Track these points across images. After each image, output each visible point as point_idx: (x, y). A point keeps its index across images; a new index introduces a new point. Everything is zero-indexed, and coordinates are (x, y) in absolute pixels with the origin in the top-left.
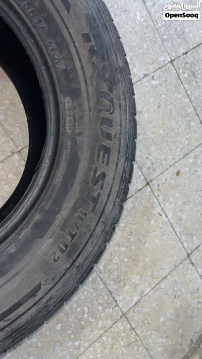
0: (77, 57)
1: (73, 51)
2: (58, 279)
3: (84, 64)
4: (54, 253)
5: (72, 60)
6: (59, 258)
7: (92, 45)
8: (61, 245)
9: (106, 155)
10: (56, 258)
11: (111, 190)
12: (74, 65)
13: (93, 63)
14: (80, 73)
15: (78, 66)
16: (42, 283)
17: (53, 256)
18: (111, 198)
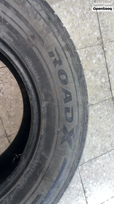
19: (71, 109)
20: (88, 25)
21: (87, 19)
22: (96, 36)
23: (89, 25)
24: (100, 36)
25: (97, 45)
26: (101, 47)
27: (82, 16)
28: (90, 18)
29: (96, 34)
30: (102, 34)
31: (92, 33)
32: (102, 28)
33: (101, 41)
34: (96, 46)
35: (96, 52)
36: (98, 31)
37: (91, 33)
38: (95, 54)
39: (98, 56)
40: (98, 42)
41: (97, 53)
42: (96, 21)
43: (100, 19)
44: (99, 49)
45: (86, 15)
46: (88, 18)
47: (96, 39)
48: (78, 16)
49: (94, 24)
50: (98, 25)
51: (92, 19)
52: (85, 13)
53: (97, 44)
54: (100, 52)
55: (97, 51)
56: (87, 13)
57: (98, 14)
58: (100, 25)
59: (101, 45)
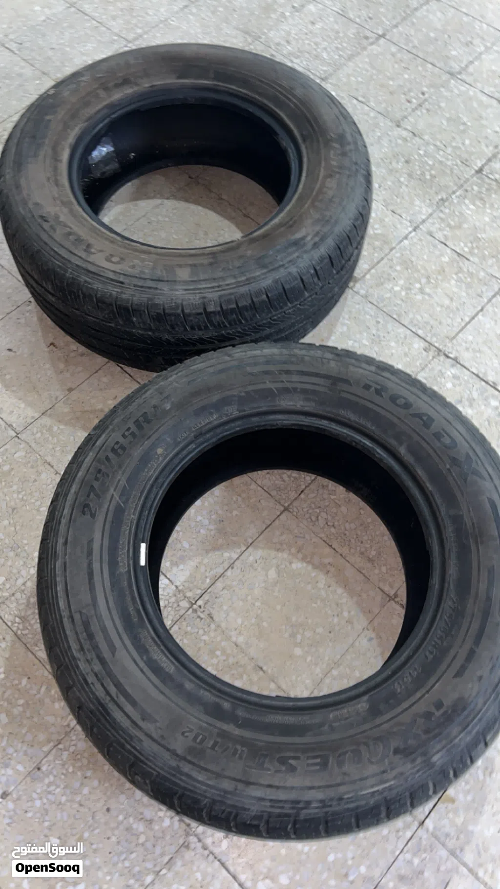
0: (414, 701)
1: (418, 695)
2: (163, 742)
3: (409, 711)
4: (191, 731)
5: (409, 697)
6: (187, 737)
7: (434, 714)
8: (201, 736)
9: (318, 767)
10: (186, 734)
11: (278, 788)
12: (405, 700)
13: (415, 721)
14: (399, 709)
15: (405, 705)
16: (158, 724)
17: (188, 729)
18: (269, 790)
19: (442, 432)
20: (393, 344)
21: (384, 337)
22: (419, 349)
23: (396, 342)
24: (427, 344)
25: (433, 359)
26: (442, 358)
27: (373, 339)
28: (388, 333)
29: (416, 346)
30: (428, 339)
31: (409, 349)
32: (420, 332)
33: (435, 349)
34: (432, 362)
35: (440, 371)
36: (417, 339)
37: (407, 350)
38: (442, 374)
39: (449, 373)
40: (431, 354)
41: (443, 371)
42: (402, 330)
43: (406, 324)
44: (441, 363)
45: (378, 333)
46: (386, 335)
47: (424, 352)
48: (367, 344)
49: (402, 336)
50: (409, 332)
51: (392, 333)
52: (374, 332)
53: (431, 358)
54: (447, 365)
55: (440, 368)
56: (378, 330)
57: (397, 319)
58: (414, 330)
59: (439, 354)
